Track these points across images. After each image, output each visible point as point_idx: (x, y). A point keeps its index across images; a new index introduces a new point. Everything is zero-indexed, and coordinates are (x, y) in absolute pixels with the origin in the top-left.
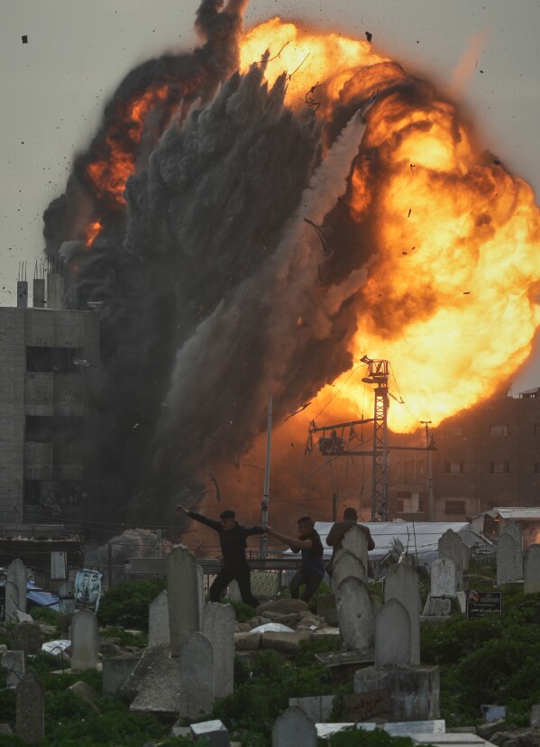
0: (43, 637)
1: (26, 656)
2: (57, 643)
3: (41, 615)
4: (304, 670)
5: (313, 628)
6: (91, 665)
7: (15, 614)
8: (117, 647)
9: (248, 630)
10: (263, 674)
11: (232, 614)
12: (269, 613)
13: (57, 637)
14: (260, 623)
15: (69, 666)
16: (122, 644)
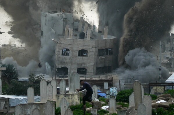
0: (102, 105)
1: (97, 110)
2: (105, 106)
3: (101, 99)
4: (170, 112)
5: (173, 101)
6: (114, 112)
7: (94, 99)
8: (121, 107)
9: (155, 102)
10: (159, 114)
11: (151, 98)
12: (161, 97)
13: (105, 105)
14: (159, 100)
15: (109, 113)
16: (122, 107)
